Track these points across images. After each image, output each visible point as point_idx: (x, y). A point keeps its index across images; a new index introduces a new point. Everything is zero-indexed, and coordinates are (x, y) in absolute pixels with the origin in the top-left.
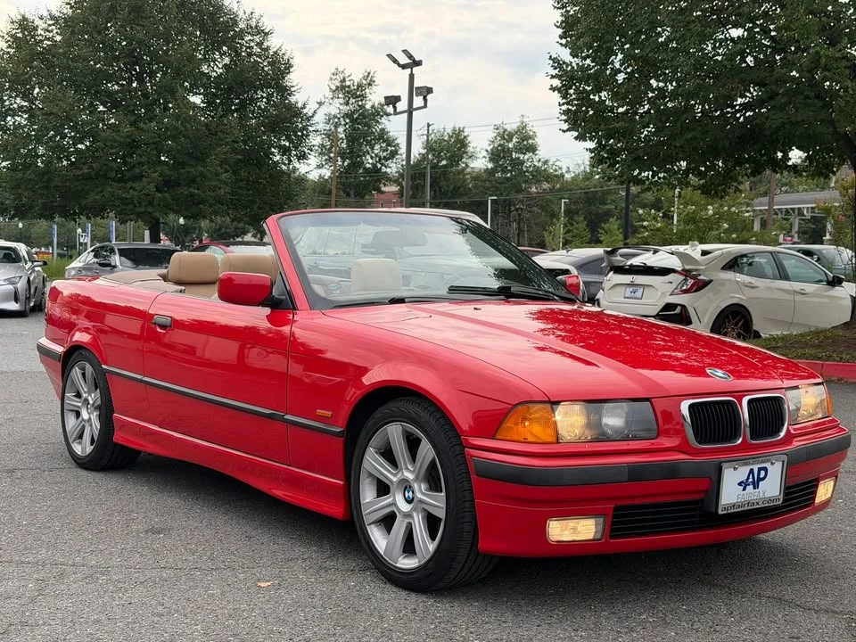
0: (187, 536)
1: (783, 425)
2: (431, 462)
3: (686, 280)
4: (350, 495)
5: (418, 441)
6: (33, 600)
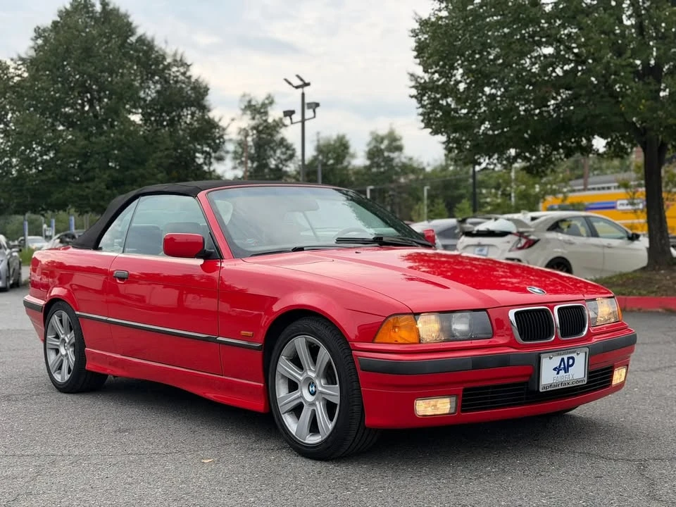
0: (146, 433)
1: (584, 326)
2: (328, 363)
3: (520, 240)
4: (269, 393)
5: (318, 348)
6: (34, 479)
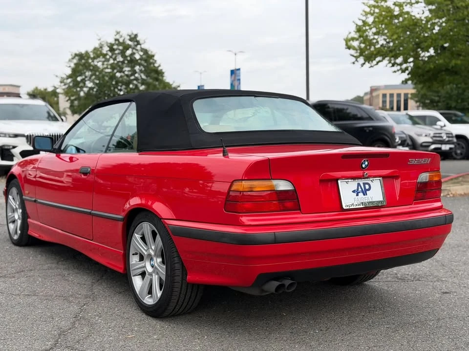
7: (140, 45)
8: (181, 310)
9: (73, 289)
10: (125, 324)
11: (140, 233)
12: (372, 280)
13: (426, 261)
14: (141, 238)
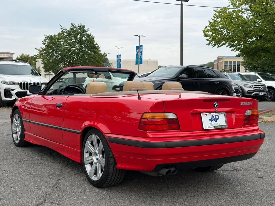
7: (86, 32)
8: (113, 184)
9: (51, 171)
10: (81, 191)
11: (90, 141)
12: (218, 169)
13: (249, 159)
14: (91, 143)
